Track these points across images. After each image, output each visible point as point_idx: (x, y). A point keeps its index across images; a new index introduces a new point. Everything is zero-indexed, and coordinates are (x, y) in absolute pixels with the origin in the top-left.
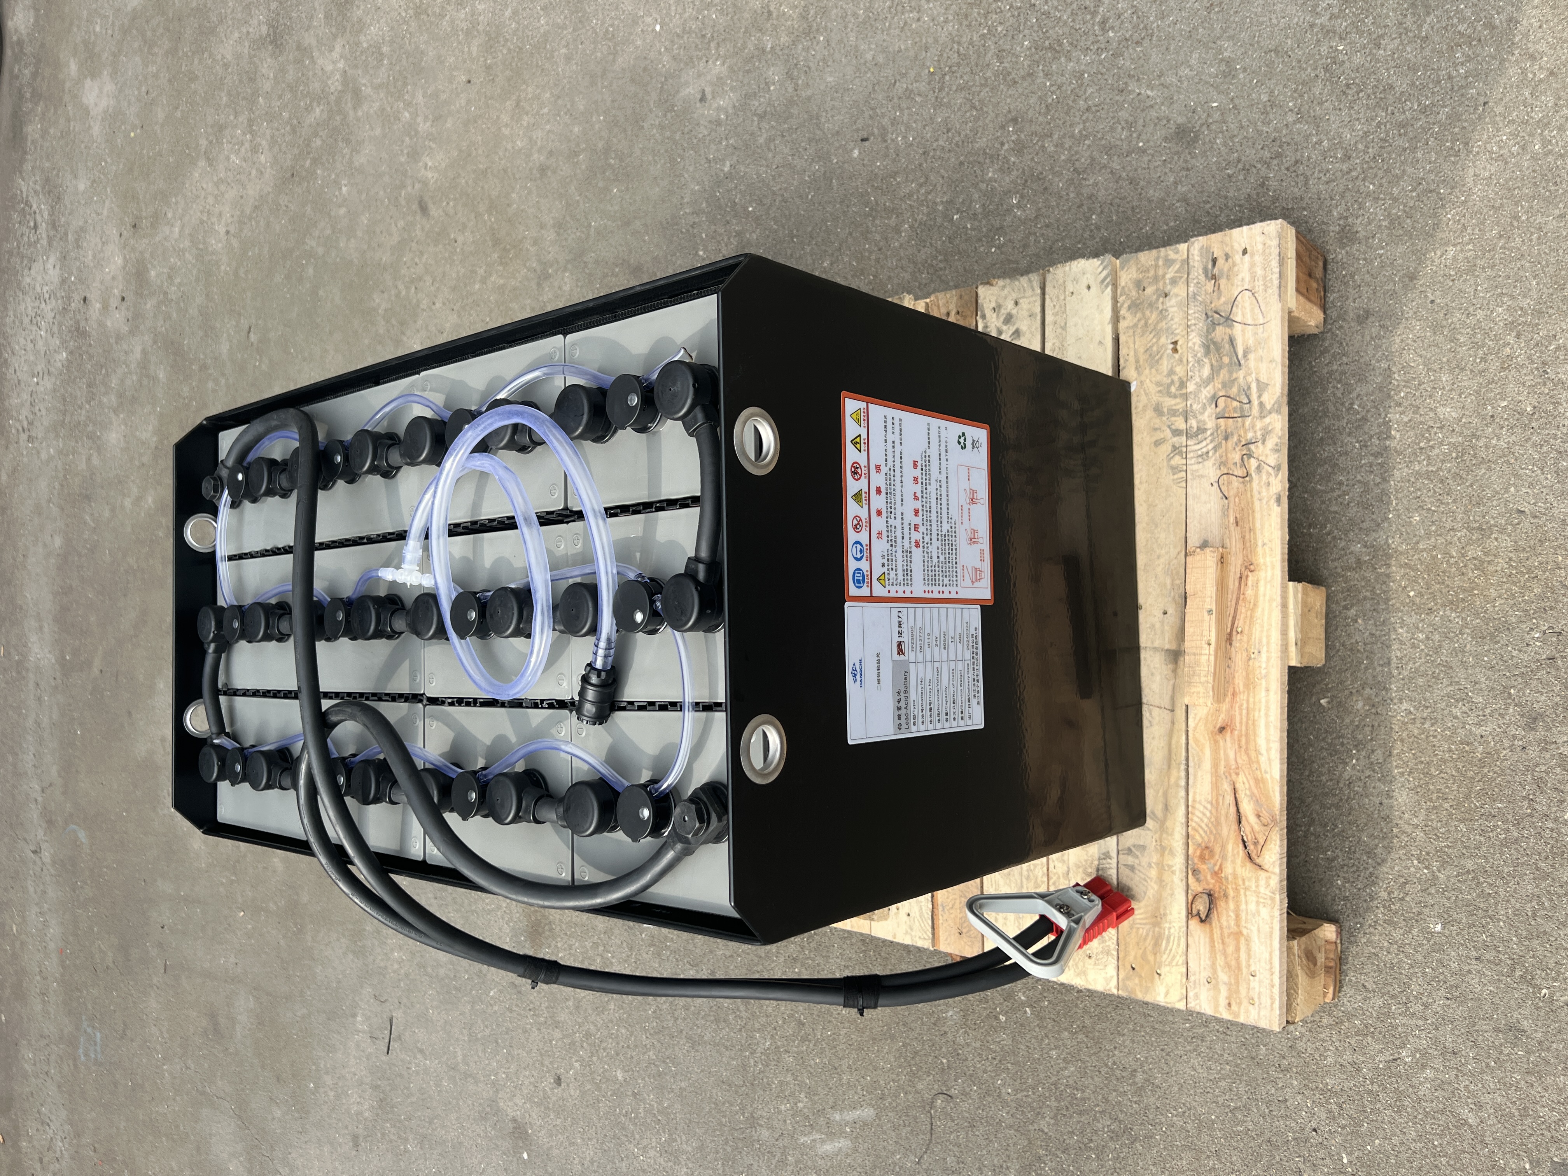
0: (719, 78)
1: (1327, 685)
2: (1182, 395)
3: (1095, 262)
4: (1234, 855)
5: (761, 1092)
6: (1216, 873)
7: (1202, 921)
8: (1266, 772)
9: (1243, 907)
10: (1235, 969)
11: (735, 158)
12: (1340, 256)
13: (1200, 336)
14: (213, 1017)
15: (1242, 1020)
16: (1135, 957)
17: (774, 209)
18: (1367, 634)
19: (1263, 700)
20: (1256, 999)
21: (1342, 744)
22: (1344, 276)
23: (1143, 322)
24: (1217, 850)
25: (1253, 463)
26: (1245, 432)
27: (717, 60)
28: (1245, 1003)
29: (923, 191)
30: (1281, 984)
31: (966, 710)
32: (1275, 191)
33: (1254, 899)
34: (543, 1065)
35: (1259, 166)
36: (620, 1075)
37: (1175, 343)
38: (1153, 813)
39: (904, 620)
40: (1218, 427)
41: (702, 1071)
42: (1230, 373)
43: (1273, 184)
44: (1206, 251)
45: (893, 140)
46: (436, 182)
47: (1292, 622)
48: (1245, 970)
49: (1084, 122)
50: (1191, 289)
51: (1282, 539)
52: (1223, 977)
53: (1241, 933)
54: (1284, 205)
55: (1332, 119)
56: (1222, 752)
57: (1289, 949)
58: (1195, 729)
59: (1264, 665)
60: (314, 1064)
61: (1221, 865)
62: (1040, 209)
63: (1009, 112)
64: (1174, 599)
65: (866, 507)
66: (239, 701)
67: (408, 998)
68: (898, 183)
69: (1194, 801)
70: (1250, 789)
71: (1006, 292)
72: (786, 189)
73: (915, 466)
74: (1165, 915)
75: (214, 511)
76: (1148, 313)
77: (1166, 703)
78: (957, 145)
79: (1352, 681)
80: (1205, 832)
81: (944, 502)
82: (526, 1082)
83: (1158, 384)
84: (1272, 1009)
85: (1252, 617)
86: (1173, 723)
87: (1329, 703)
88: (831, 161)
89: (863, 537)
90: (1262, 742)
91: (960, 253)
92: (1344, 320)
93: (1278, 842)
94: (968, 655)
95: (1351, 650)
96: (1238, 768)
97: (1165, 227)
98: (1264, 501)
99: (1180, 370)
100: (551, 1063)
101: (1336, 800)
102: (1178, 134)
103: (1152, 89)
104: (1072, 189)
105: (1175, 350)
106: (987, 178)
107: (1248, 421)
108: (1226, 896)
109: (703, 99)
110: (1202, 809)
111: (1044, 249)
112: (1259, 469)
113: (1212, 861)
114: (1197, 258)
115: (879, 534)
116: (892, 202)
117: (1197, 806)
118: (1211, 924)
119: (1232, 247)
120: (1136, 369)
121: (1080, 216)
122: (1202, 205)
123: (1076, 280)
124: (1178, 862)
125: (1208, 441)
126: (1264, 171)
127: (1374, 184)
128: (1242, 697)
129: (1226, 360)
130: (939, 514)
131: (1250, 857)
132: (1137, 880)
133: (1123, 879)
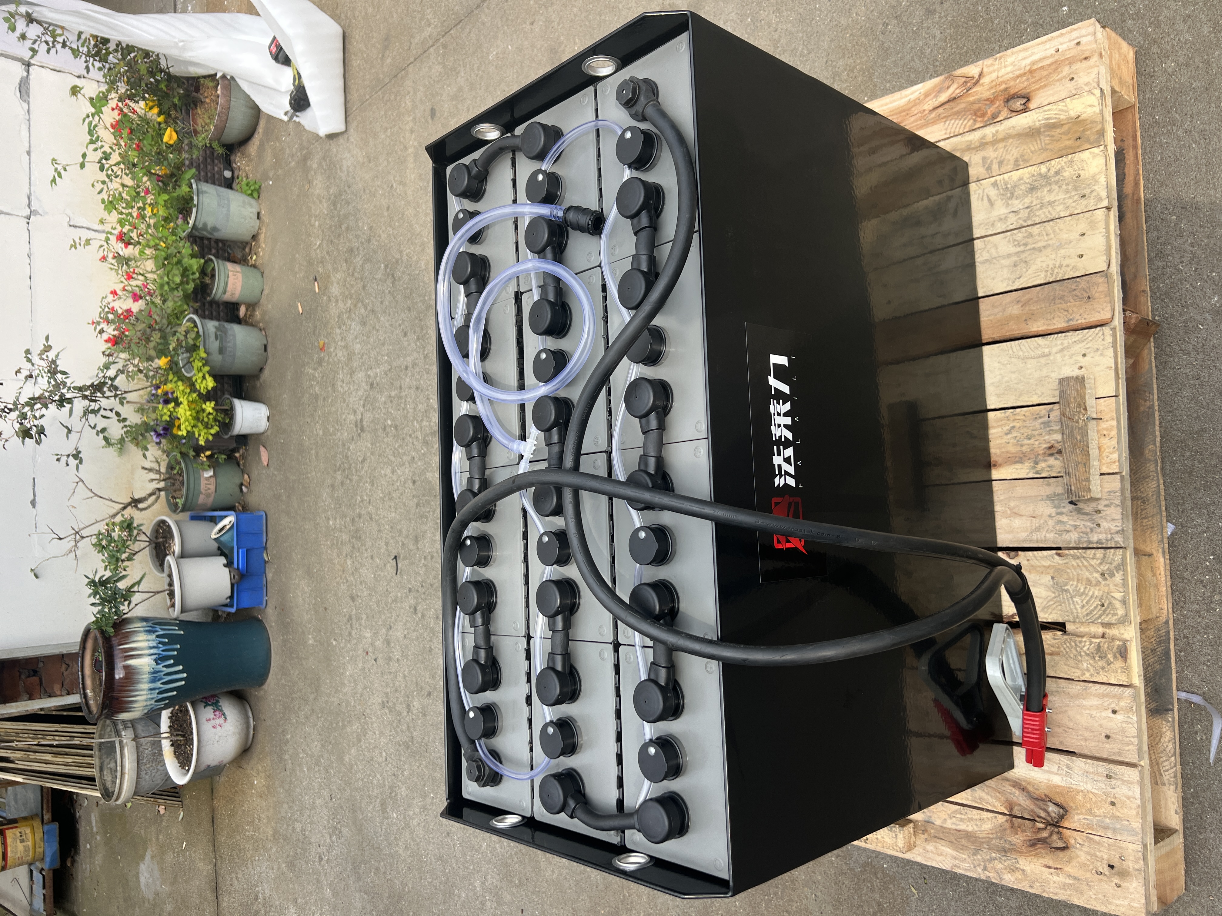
108: (1006, 90)
131: (975, 84)
132: (1008, 157)
133: (1010, 167)
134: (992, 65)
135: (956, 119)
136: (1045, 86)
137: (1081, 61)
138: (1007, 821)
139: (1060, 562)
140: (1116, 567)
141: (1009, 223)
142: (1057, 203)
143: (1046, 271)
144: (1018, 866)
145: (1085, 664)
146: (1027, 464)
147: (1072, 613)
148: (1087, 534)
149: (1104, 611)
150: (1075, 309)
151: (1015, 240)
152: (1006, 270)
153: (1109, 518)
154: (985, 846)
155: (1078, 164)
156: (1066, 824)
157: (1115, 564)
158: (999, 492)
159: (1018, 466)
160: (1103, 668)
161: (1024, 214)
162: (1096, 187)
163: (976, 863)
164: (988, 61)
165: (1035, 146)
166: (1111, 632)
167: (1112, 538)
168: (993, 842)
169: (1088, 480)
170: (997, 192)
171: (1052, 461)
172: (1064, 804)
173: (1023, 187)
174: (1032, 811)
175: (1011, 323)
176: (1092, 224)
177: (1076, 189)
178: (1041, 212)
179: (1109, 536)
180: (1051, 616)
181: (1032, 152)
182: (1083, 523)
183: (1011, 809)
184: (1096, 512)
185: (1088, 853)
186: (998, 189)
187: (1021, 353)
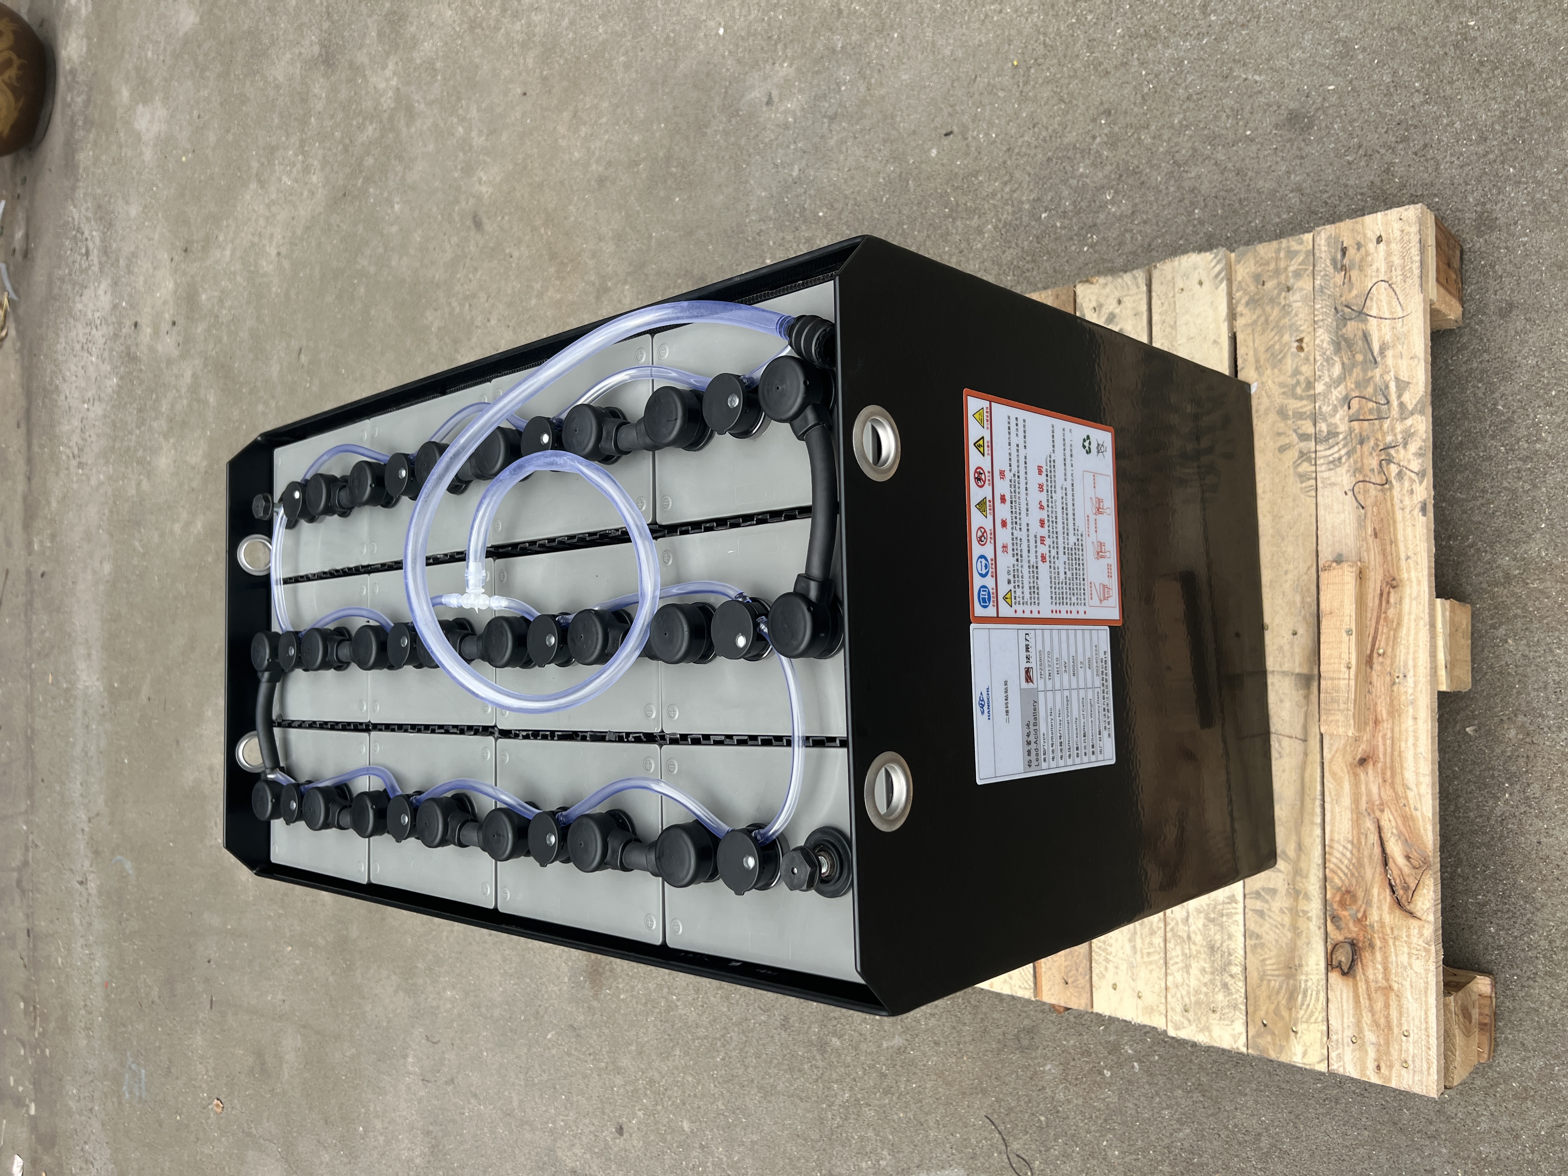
0: (786, 80)
1: (1473, 712)
2: (1309, 397)
3: (1208, 256)
4: (1380, 901)
5: (840, 1148)
6: (1359, 920)
7: (1344, 974)
8: (1416, 809)
9: (1393, 958)
10: (1385, 1028)
11: (804, 162)
12: (1478, 245)
13: (1329, 332)
14: (259, 1055)
15: (1393, 1084)
16: (1267, 1013)
17: (846, 213)
18: (1519, 655)
19: (1410, 729)
20: (1410, 1062)
21: (1493, 777)
22: (1483, 266)
23: (1262, 319)
24: (1360, 894)
25: (1394, 469)
26: (1384, 436)
27: (784, 61)
28: (1397, 1066)
29: (1007, 189)
30: (1438, 1046)
31: (1097, 743)
32: (1401, 177)
33: (1406, 950)
34: (603, 1113)
35: (1383, 151)
36: (686, 1126)
37: (1301, 340)
38: (1284, 852)
39: (1032, 644)
40: (1351, 430)
41: (776, 1123)
42: (1365, 371)
43: (1399, 170)
44: (1335, 241)
45: (974, 138)
46: (490, 197)
47: (1440, 643)
48: (1396, 1030)
49: (1185, 111)
50: (1318, 282)
51: (1429, 551)
52: (1370, 1036)
53: (1390, 988)
54: (1413, 191)
55: (1465, 98)
56: (1363, 787)
57: (1446, 1005)
58: (1332, 760)
59: (1410, 691)
60: (364, 1107)
61: (1365, 912)
62: (1136, 205)
63: (1102, 103)
64: (1304, 618)
65: (990, 517)
66: (293, 733)
67: (461, 1039)
68: (981, 182)
69: (1332, 840)
70: (1397, 828)
71: (1107, 290)
72: (859, 192)
73: (1040, 472)
74: (1300, 966)
75: (268, 532)
76: (1268, 309)
77: (1298, 731)
78: (1044, 140)
79: (1503, 707)
80: (1346, 875)
81: (1070, 512)
82: (586, 1131)
83: (1282, 385)
84: (1429, 1074)
85: (1395, 638)
86: (1306, 754)
87: (1476, 731)
88: (907, 162)
89: (988, 551)
90: (1409, 776)
91: (1048, 253)
92: (1484, 314)
93: (1432, 888)
94: (1098, 682)
95: (1501, 673)
96: (1382, 804)
97: (1277, 220)
98: (1407, 511)
99: (1306, 370)
100: (613, 1111)
101: (1486, 839)
102: (1289, 120)
103: (1260, 74)
104: (1172, 182)
105: (1300, 349)
106: (1077, 173)
107: (1386, 424)
109: (769, 102)
110: (1341, 849)
111: (1142, 246)
112: (1400, 476)
113: (1355, 908)
114: (1324, 248)
115: (1005, 547)
116: (974, 201)
117: (1336, 845)
118: (1354, 977)
119: (1365, 235)
120: (1257, 369)
121: (1181, 210)
122: (1318, 195)
123: (1186, 276)
124: (1315, 907)
125: (1340, 446)
126: (1388, 156)
127: (1514, 168)
128: (1386, 726)
129: (1359, 357)
130: (1065, 524)
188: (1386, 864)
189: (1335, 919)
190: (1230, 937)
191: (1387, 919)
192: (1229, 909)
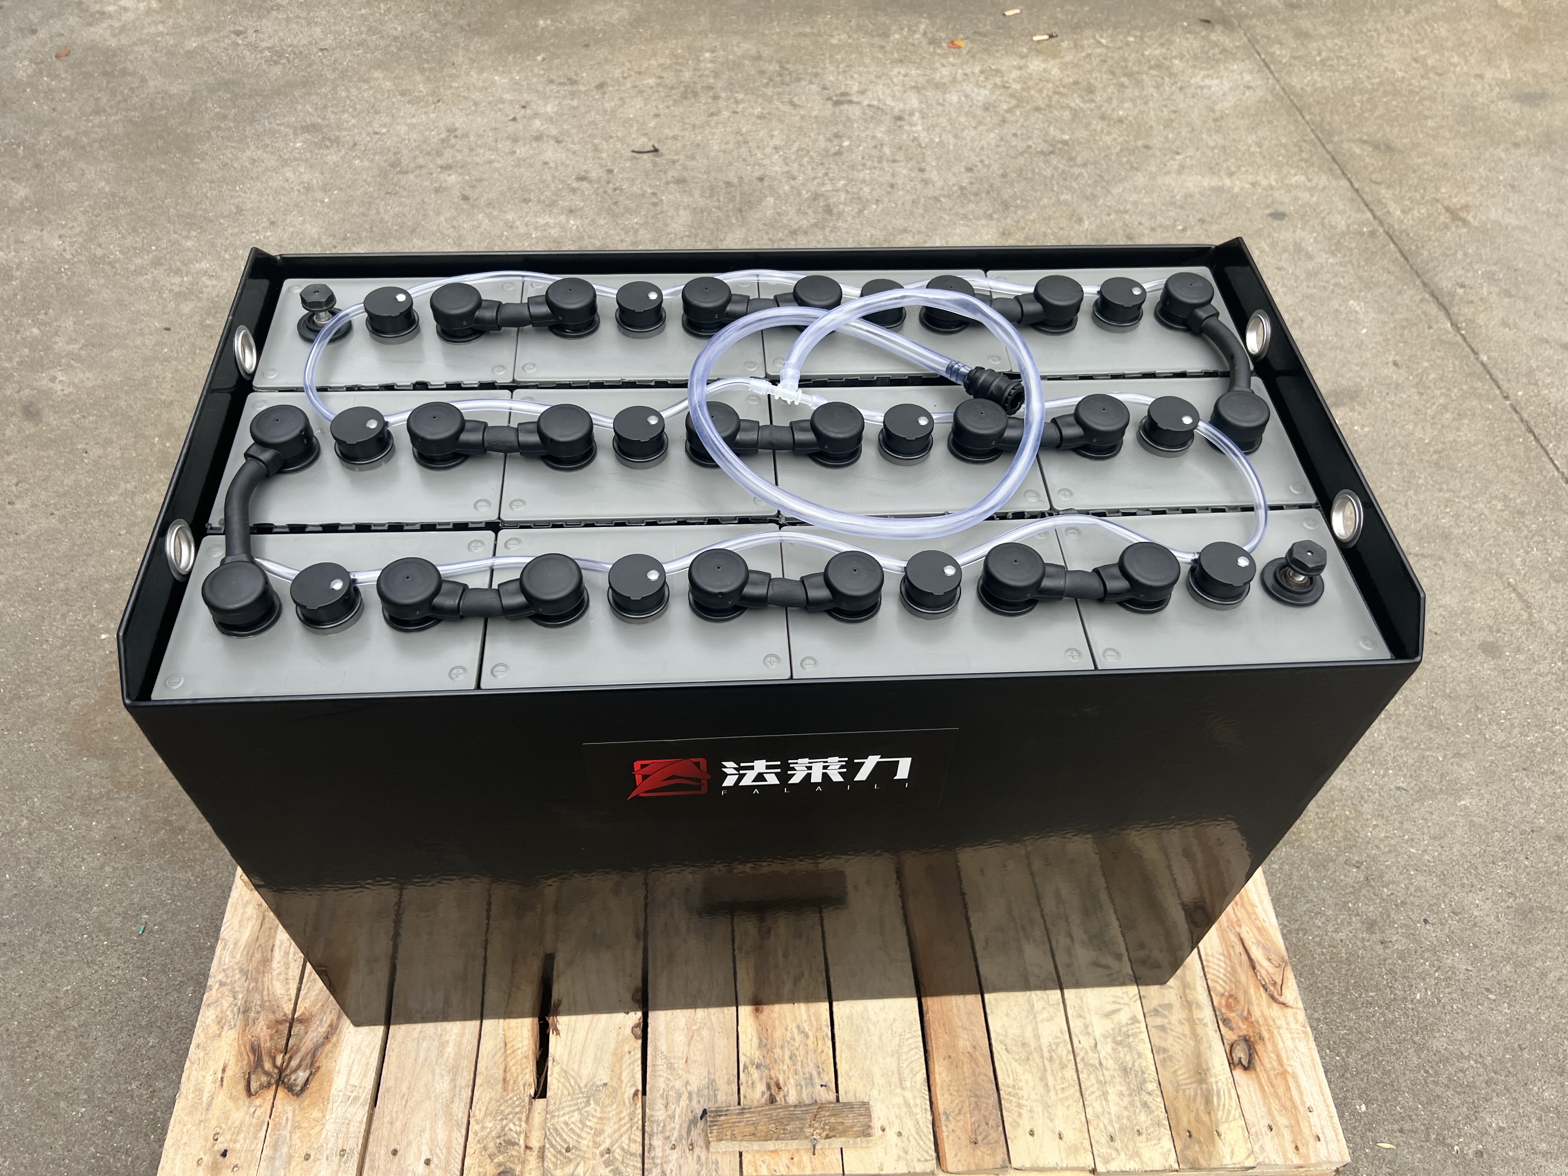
4: (1258, 999)
6: (1246, 1019)
7: (1246, 1069)
9: (1281, 1045)
10: (1291, 1108)
15: (1313, 1159)
16: (1189, 1122)
20: (1320, 1135)
24: (1241, 996)
28: (1311, 1140)
33: (1288, 1035)
48: (1301, 1109)
52: (1282, 1121)
53: (1286, 1071)
61: (1248, 1010)
69: (1207, 955)
70: (1255, 937)
74: (1208, 1069)
80: (1225, 982)
84: (1338, 1140)
93: (1294, 980)
96: (1238, 921)
108: (1261, 1038)
110: (1215, 962)
113: (1239, 1008)
117: (1210, 959)
118: (1255, 1070)
124: (1207, 1014)
131: (1272, 997)
132: (1170, 1039)
133: (1156, 1041)
134: (1297, 1021)
135: (1225, 969)
136: (1263, 1091)
137: (1294, 1141)
138: (285, 1015)
139: (626, 1096)
140: (617, 1169)
141: (1081, 1037)
142: (1104, 1103)
143: (1014, 1087)
144: (226, 1028)
145: (490, 1125)
146: (757, 1055)
147: (558, 1110)
148: (662, 1132)
149: (560, 1152)
150: (961, 1124)
151: (1057, 1045)
152: (1019, 1031)
153: (682, 1162)
154: (252, 985)
155: (1156, 1133)
156: (281, 1093)
157: (622, 1168)
158: (721, 1015)
159: (755, 1041)
160: (485, 1148)
161: (1092, 1058)
162: (1123, 1155)
163: (230, 972)
164: (1301, 1016)
165: (1183, 1076)
166: (532, 1159)
167: (656, 1165)
168: (257, 996)
169: (733, 1138)
170: (1124, 1022)
171: (761, 1087)
172: (307, 1093)
173: (1128, 1058)
174: (298, 1050)
175: (946, 1037)
176: (1074, 1150)
177: (1122, 1129)
178: (1094, 1081)
179: (659, 1161)
180: (555, 1081)
181: (1175, 1072)
182: (677, 1127)
183: (300, 1021)
184: (692, 1144)
185: (242, 1123)
186: (1127, 1024)
187: (905, 1049)
188: (1254, 968)
189: (1226, 1021)
190: (1140, 1055)
191: (1267, 1012)
192: (1134, 1029)
